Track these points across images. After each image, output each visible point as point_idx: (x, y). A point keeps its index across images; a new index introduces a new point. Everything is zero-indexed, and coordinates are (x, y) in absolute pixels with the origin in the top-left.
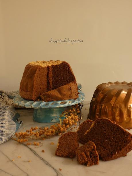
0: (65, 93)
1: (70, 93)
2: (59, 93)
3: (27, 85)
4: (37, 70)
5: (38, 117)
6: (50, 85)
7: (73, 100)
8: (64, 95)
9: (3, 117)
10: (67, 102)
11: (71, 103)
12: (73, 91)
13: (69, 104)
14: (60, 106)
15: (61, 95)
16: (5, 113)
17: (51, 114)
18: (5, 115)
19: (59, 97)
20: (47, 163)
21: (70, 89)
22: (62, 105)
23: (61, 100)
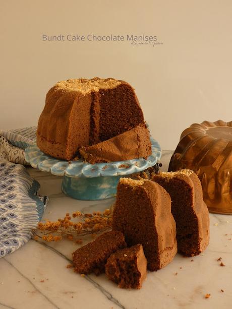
0: (128, 147)
1: (137, 147)
2: (116, 148)
3: (54, 130)
4: (73, 102)
5: (74, 188)
6: (94, 127)
7: (142, 160)
8: (127, 151)
9: (12, 192)
10: (132, 165)
11: (140, 167)
12: (142, 143)
13: (136, 169)
14: (119, 174)
15: (120, 150)
16: (14, 184)
17: (99, 185)
18: (15, 187)
19: (116, 155)
20: (110, 297)
21: (138, 139)
22: (123, 170)
23: (120, 160)
